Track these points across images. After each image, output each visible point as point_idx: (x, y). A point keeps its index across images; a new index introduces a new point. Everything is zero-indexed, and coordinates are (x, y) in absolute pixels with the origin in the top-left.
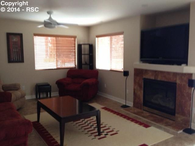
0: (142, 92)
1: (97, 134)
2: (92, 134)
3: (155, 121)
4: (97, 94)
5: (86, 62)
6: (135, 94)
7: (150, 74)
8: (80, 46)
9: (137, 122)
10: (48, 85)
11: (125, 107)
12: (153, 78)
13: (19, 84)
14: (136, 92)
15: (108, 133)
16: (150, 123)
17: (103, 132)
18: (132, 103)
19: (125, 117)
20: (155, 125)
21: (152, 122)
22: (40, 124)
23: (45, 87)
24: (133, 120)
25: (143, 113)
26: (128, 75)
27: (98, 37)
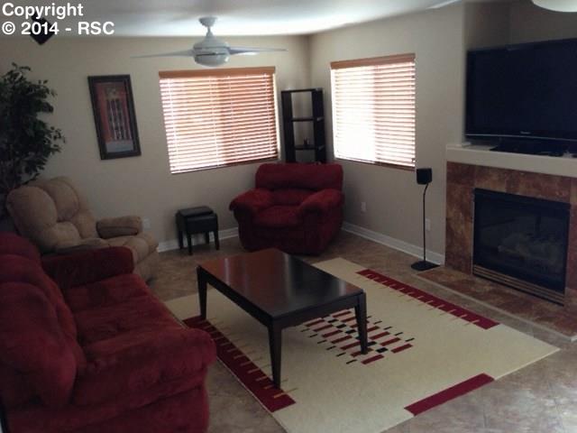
0: (472, 226)
1: (358, 348)
2: (344, 348)
3: (507, 306)
4: (343, 229)
5: (305, 142)
6: (450, 231)
7: (495, 177)
8: (285, 97)
9: (458, 312)
10: (211, 213)
11: (422, 266)
12: (503, 189)
13: (139, 218)
14: (452, 226)
15: (387, 347)
16: (495, 313)
17: (374, 343)
18: (443, 257)
19: (426, 298)
20: (509, 318)
21: (501, 311)
22: (208, 323)
23: (203, 218)
24: (447, 307)
25: (473, 283)
26: (430, 180)
27: (336, 65)
